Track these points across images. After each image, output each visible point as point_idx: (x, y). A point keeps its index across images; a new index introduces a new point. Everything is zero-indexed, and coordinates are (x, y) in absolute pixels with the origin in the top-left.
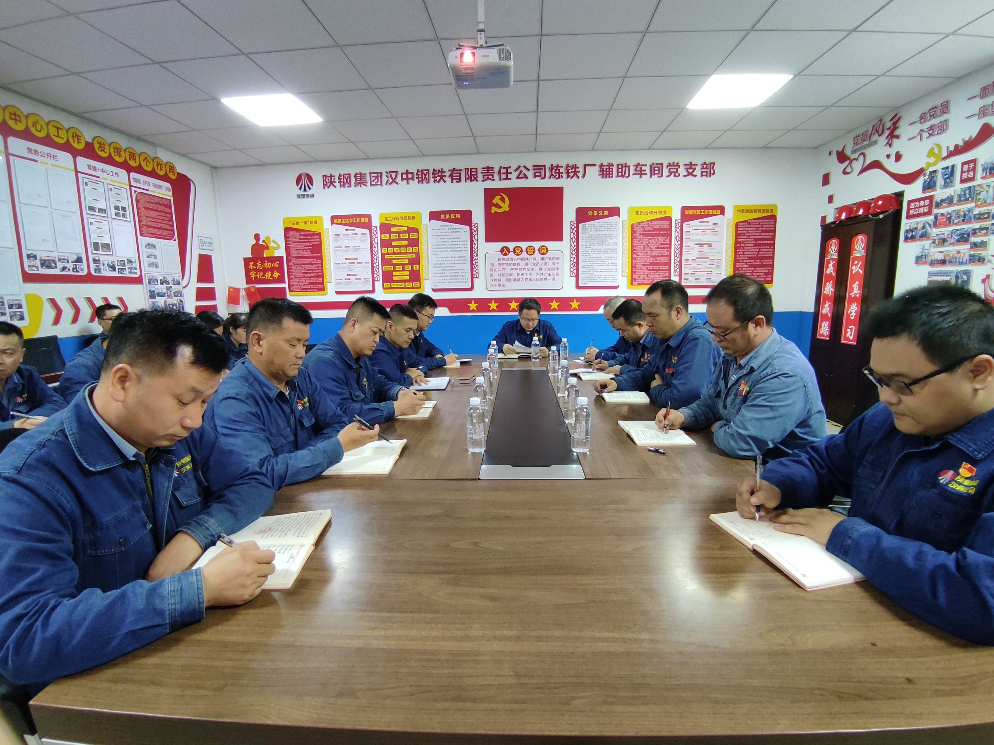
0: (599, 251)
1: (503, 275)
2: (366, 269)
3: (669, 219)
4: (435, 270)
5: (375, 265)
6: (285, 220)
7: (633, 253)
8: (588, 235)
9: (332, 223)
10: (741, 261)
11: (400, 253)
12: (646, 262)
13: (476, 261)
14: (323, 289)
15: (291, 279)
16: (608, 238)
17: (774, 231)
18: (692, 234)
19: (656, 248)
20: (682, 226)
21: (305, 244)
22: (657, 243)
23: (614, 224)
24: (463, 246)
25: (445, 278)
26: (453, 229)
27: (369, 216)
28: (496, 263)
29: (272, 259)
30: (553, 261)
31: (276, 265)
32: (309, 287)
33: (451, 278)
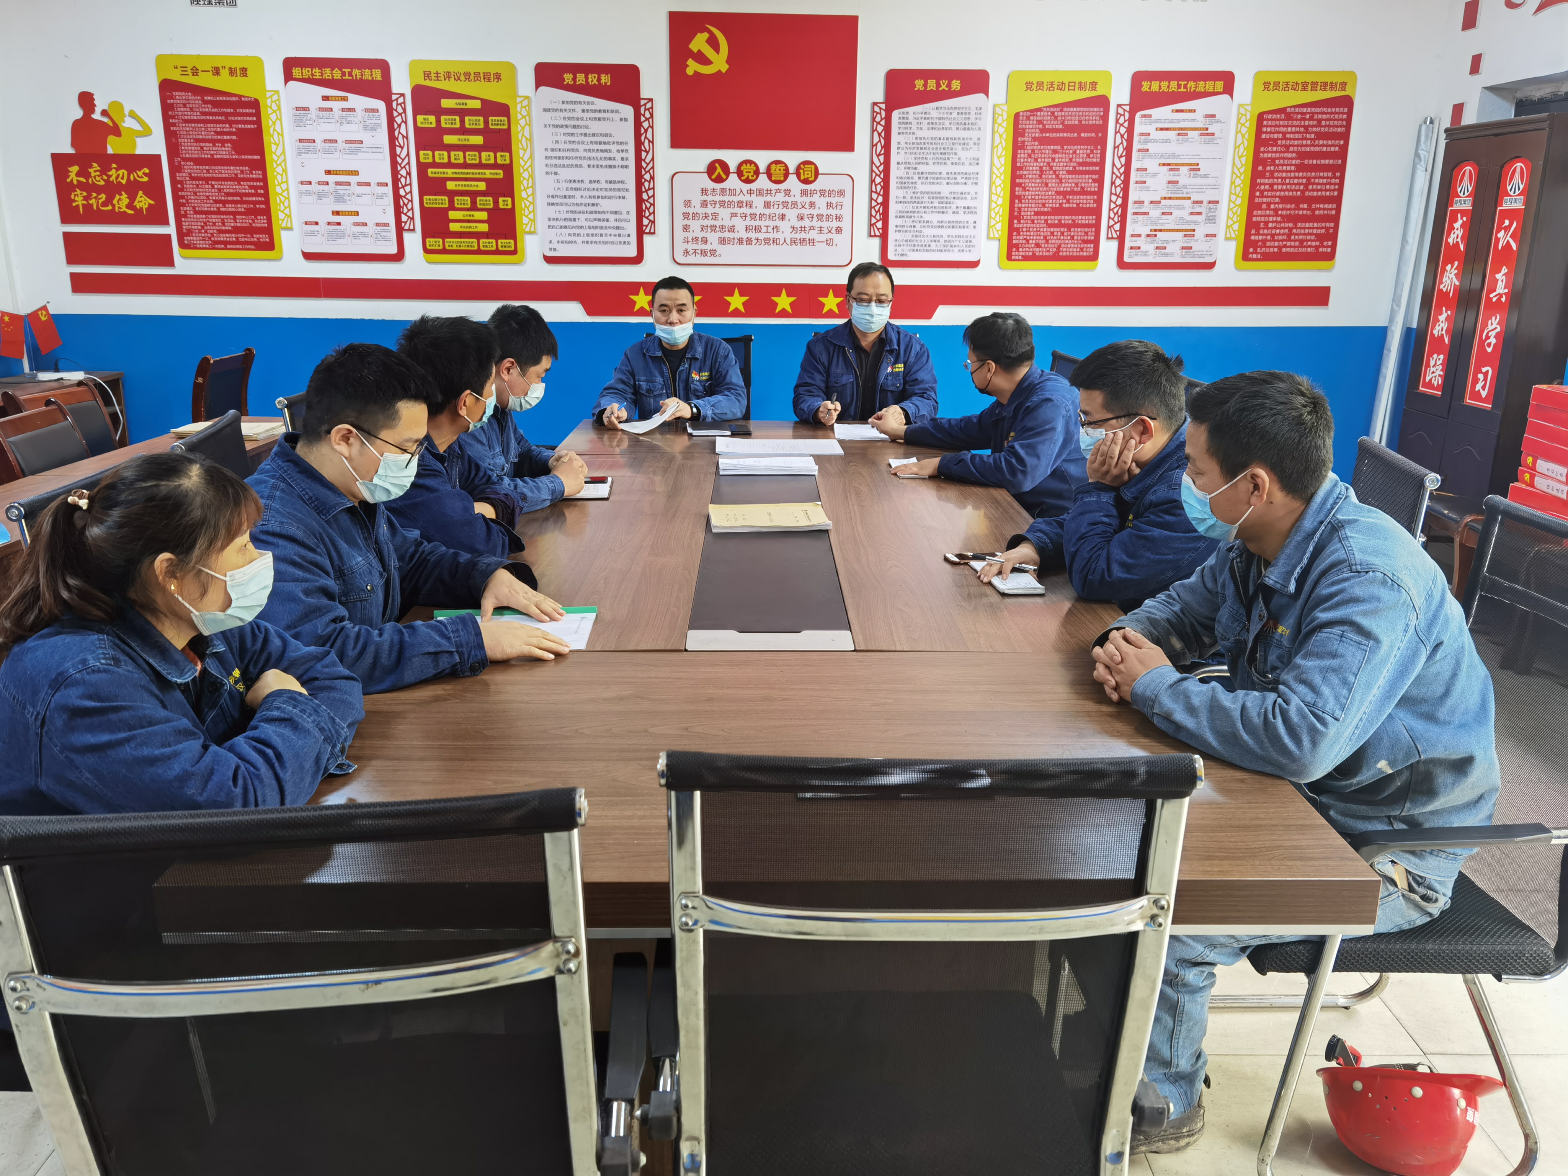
0: (936, 178)
1: (713, 228)
2: (379, 201)
3: (1103, 102)
4: (552, 212)
5: (402, 192)
6: (161, 61)
7: (1014, 185)
8: (911, 139)
9: (288, 77)
10: (1264, 206)
11: (465, 165)
12: (1044, 205)
13: (650, 193)
14: (270, 246)
15: (185, 216)
16: (959, 147)
17: (1345, 136)
18: (1155, 141)
19: (1069, 172)
20: (1131, 121)
21: (219, 127)
22: (1071, 160)
23: (973, 113)
24: (619, 156)
25: (577, 231)
26: (593, 111)
27: (383, 66)
28: (697, 199)
29: (132, 162)
30: (829, 200)
31: (142, 175)
32: (233, 237)
33: (591, 231)
